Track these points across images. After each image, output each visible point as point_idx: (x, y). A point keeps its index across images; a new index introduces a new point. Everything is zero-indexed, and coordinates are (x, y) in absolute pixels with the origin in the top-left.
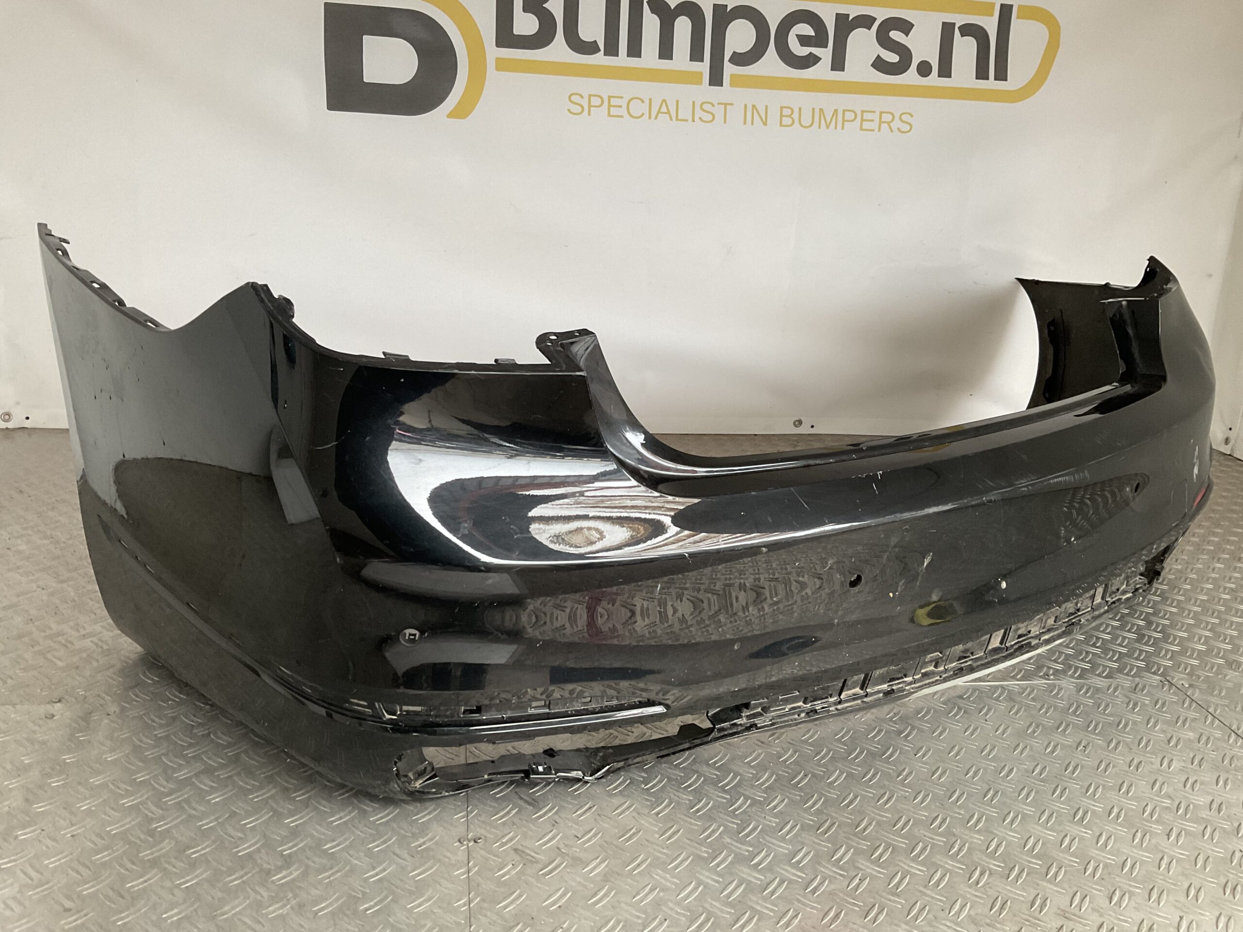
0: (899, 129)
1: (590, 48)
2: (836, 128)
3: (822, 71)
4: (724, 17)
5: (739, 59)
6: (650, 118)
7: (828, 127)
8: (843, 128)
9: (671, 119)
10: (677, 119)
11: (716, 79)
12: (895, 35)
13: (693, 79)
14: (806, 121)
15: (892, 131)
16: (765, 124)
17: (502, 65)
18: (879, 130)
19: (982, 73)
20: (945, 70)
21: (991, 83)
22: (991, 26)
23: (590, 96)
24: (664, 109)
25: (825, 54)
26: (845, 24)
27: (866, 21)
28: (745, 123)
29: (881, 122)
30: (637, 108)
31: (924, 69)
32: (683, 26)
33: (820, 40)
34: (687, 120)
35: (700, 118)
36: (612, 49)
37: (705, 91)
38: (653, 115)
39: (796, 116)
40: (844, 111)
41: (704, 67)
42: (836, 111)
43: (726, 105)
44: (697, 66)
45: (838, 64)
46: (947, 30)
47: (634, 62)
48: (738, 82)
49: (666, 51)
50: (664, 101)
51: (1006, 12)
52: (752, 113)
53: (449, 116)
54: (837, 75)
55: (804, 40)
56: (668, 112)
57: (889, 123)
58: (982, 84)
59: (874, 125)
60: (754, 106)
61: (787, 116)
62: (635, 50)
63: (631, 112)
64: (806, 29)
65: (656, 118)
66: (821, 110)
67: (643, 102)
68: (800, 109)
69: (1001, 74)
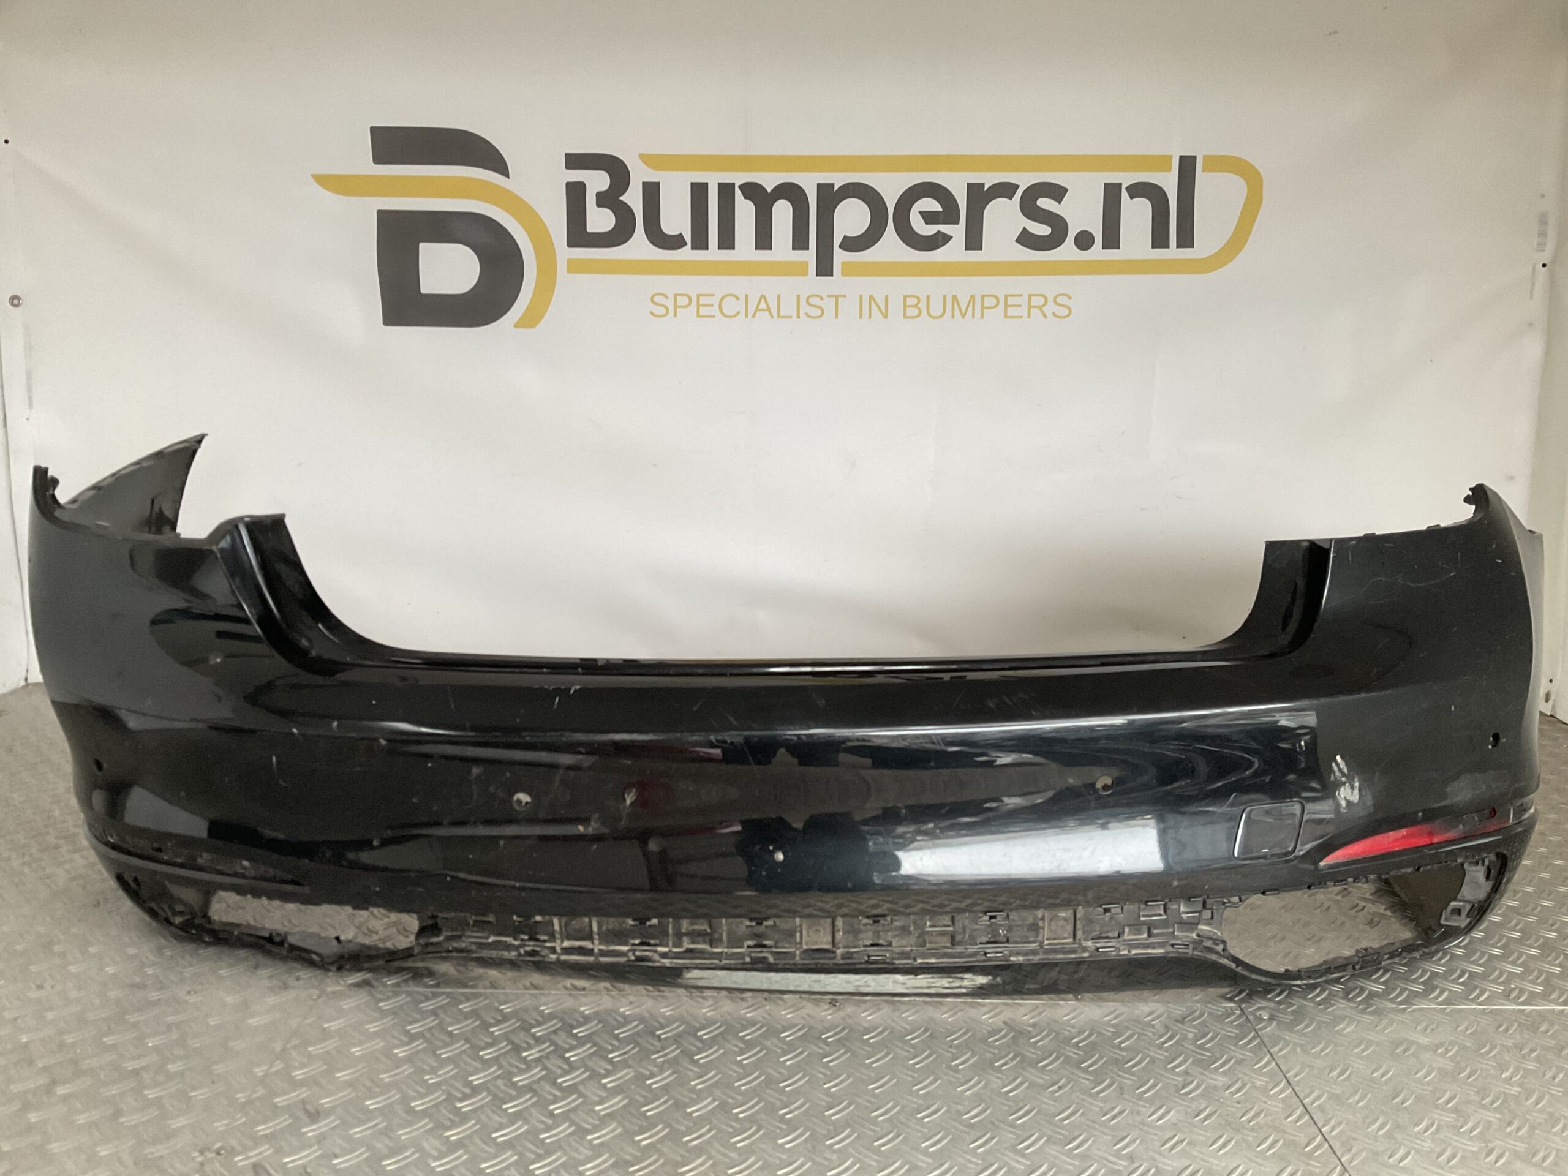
0: (1054, 314)
1: (676, 242)
2: (973, 316)
3: (955, 250)
4: (830, 197)
5: (852, 244)
6: (746, 316)
7: (963, 316)
8: (982, 317)
9: (772, 317)
10: (779, 316)
11: (825, 268)
12: (1045, 203)
13: (798, 270)
14: (936, 310)
15: (1045, 316)
16: (885, 316)
17: (574, 267)
18: (1029, 317)
19: (1160, 240)
20: (1112, 240)
21: (1172, 252)
22: (1169, 183)
23: (676, 296)
24: (763, 305)
25: (957, 232)
26: (979, 196)
27: (1005, 190)
28: (861, 317)
29: (1030, 307)
30: (730, 306)
31: (1084, 241)
32: (783, 212)
33: (950, 215)
34: (790, 317)
35: (807, 314)
36: (700, 242)
37: (812, 281)
38: (751, 312)
39: (923, 305)
40: (983, 297)
41: (810, 256)
42: (973, 297)
43: (837, 297)
44: (800, 255)
45: (974, 241)
46: (1112, 193)
47: (726, 255)
48: (850, 270)
49: (764, 240)
50: (763, 296)
51: (1187, 166)
52: (868, 305)
53: (517, 326)
54: (974, 255)
55: (929, 218)
56: (768, 309)
57: (1041, 308)
58: (1161, 254)
59: (1023, 311)
60: (871, 297)
61: (913, 307)
62: (727, 241)
63: (725, 312)
64: (931, 205)
65: (754, 316)
66: (954, 297)
67: (738, 299)
68: (928, 297)
69: (1186, 239)
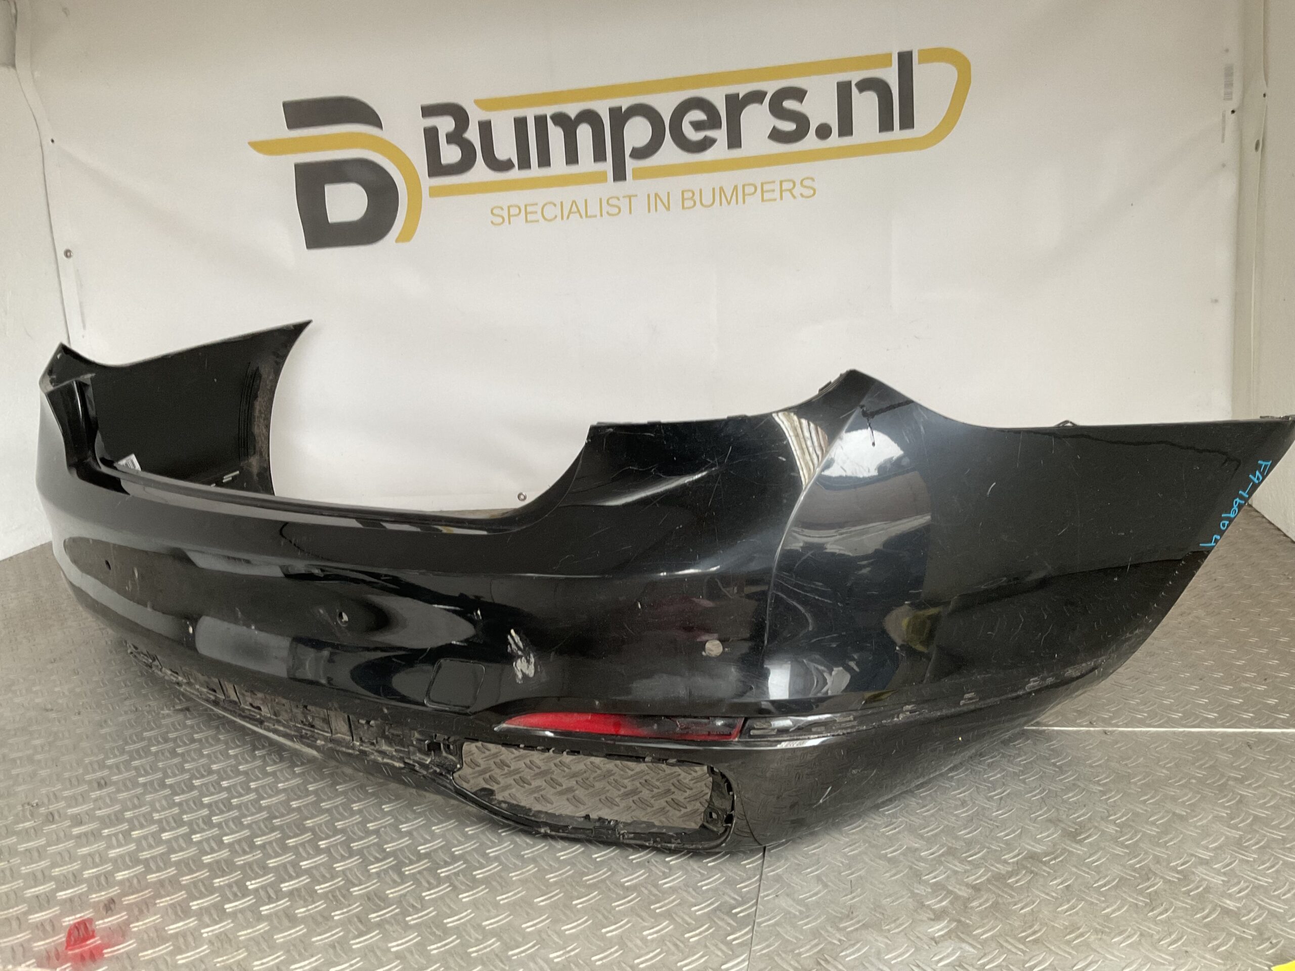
0: (801, 195)
1: (506, 166)
2: (737, 203)
3: (719, 151)
4: (619, 118)
5: (639, 154)
6: (562, 218)
7: (729, 203)
8: (744, 202)
9: (581, 216)
10: (587, 216)
11: (620, 174)
12: (789, 104)
13: (598, 178)
14: (707, 200)
15: (794, 197)
16: (668, 209)
17: (435, 192)
18: (781, 198)
19: (886, 124)
20: (846, 129)
21: (897, 134)
22: (891, 77)
23: (509, 207)
24: (574, 209)
25: (721, 135)
26: (736, 105)
27: (757, 97)
28: (649, 211)
29: (781, 191)
30: (550, 212)
31: (824, 132)
32: (584, 133)
33: (713, 121)
34: (595, 216)
35: (608, 213)
36: (525, 163)
37: (611, 187)
38: (566, 214)
39: (697, 197)
40: (744, 186)
41: (608, 166)
42: (736, 188)
43: (630, 197)
44: (600, 166)
45: (734, 141)
46: (844, 90)
47: (545, 172)
48: (640, 174)
49: (572, 157)
50: (574, 202)
51: (905, 60)
52: (656, 201)
53: (397, 241)
54: (736, 153)
55: (698, 126)
56: (579, 211)
57: (790, 191)
58: (887, 136)
59: (777, 195)
60: (656, 195)
61: (689, 200)
62: (545, 161)
63: (546, 216)
64: (698, 115)
65: (568, 217)
66: (721, 189)
67: (555, 205)
68: (701, 191)
69: (908, 122)
